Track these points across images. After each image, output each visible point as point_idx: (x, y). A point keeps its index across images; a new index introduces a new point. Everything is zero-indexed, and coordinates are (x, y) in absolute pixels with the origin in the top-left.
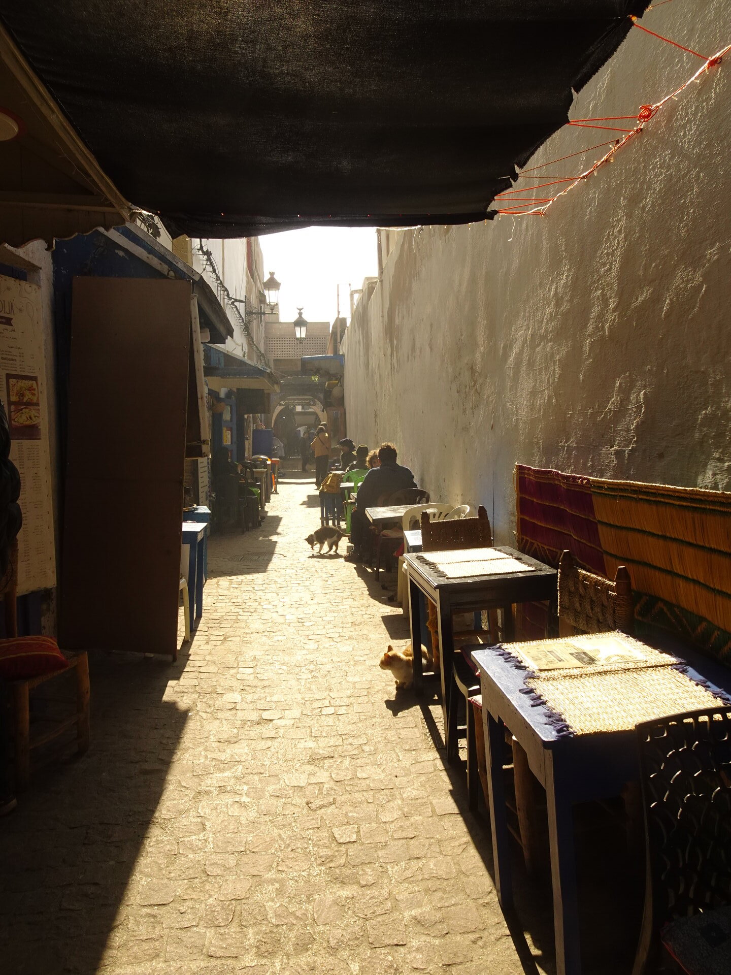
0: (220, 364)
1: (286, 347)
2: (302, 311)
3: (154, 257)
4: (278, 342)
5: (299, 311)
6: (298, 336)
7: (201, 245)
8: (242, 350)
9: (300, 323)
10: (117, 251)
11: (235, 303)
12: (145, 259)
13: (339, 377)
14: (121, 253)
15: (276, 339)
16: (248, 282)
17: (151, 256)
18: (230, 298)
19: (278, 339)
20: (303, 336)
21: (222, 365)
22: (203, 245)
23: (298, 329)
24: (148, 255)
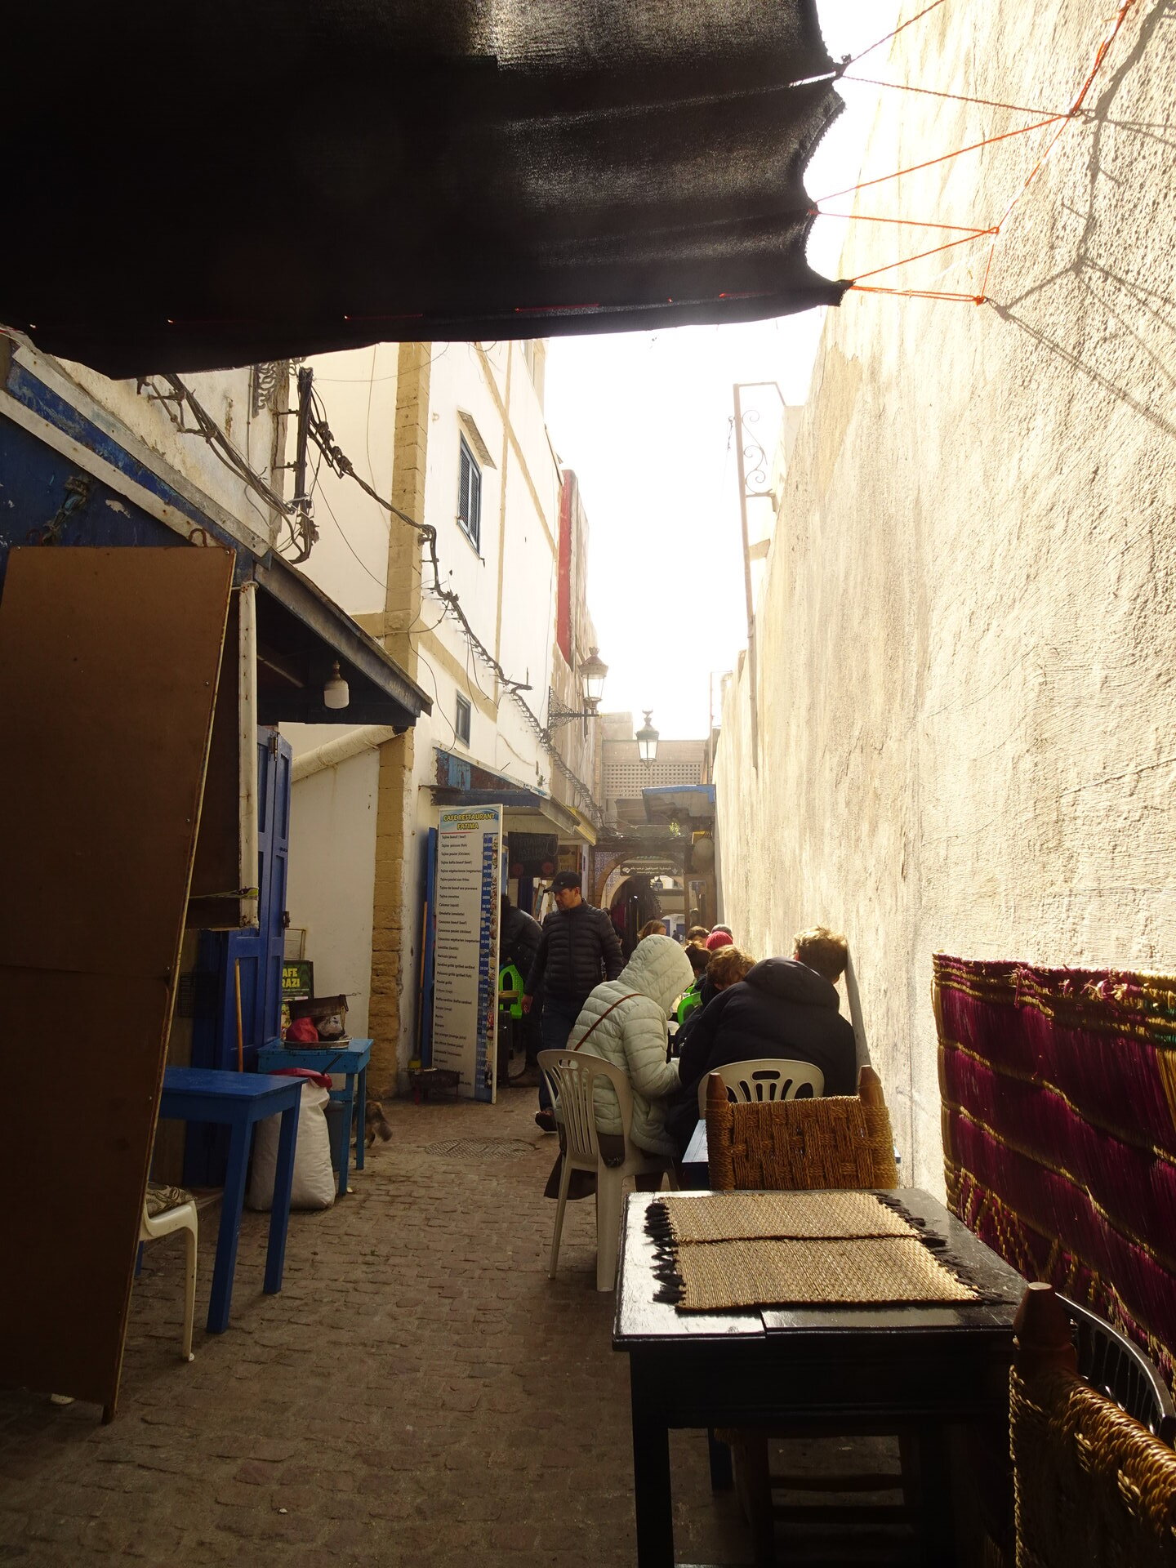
0: (463, 783)
1: (635, 780)
2: (650, 716)
3: (176, 510)
4: (623, 772)
5: (645, 716)
6: (643, 756)
7: (437, 582)
8: (537, 773)
9: (647, 735)
10: (108, 502)
11: (518, 692)
12: (159, 515)
13: (706, 823)
14: (117, 506)
15: (619, 768)
16: (557, 667)
17: (170, 509)
18: (507, 682)
19: (623, 768)
20: (652, 755)
21: (468, 786)
22: (440, 582)
23: (643, 745)
24: (167, 508)
